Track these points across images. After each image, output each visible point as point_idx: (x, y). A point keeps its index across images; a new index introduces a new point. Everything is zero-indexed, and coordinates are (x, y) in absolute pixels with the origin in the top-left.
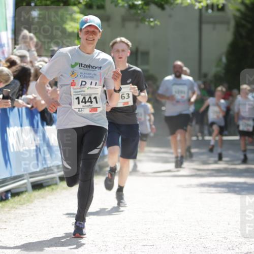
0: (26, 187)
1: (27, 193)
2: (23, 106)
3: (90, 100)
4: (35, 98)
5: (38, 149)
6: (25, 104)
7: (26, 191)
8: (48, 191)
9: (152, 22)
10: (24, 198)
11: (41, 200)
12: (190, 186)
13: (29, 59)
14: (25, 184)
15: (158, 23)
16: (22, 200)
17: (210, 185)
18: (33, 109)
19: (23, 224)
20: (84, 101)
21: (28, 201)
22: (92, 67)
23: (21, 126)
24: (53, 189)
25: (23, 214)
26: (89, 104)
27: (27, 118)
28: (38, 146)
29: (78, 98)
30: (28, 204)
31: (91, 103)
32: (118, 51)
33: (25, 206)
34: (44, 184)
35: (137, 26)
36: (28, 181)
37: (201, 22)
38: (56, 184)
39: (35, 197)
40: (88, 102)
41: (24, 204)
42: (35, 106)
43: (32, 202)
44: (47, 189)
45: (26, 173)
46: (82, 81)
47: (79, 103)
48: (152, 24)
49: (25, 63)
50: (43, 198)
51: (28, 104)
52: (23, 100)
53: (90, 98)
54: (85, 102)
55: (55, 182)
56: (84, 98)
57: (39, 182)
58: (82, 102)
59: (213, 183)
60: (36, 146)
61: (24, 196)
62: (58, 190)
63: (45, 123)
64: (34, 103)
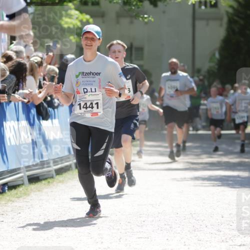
0: (23, 181)
1: (23, 186)
2: (19, 101)
3: (91, 106)
4: (31, 92)
5: (34, 143)
6: (21, 99)
7: (23, 184)
8: (45, 184)
9: (146, 18)
10: (20, 191)
11: (38, 193)
12: (184, 179)
13: (25, 55)
14: (22, 177)
15: (152, 20)
16: (18, 193)
17: (204, 179)
18: (29, 104)
19: (19, 217)
20: (85, 106)
21: (25, 194)
22: (93, 74)
23: (18, 120)
24: (49, 182)
25: (20, 207)
26: (90, 109)
27: (23, 113)
28: (35, 140)
29: (80, 104)
30: (25, 197)
31: (92, 109)
32: (115, 52)
33: (21, 199)
34: (41, 178)
35: (132, 22)
36: (25, 174)
37: (194, 18)
38: (52, 177)
39: (31, 190)
40: (89, 107)
41: (21, 197)
42: (31, 101)
43: (29, 195)
44: (43, 182)
45: (22, 166)
46: (84, 89)
47: (80, 109)
48: (146, 20)
49: (21, 58)
50: (39, 191)
51: (25, 99)
52: (20, 95)
53: (92, 104)
54: (86, 108)
55: (51, 176)
56: (86, 104)
57: (35, 176)
58: (83, 107)
59: (206, 177)
60: (32, 140)
61: (21, 189)
62: (55, 183)
63: (41, 118)
64: (30, 98)
